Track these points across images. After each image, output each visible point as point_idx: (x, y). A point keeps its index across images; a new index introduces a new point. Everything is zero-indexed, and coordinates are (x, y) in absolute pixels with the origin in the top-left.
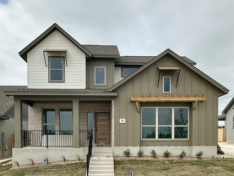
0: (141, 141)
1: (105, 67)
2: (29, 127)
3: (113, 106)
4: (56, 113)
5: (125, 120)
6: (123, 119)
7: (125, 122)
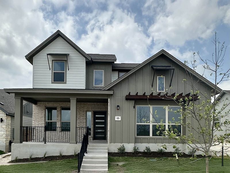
0: (136, 138)
1: (103, 70)
2: (33, 124)
3: (109, 104)
4: (57, 111)
5: (120, 118)
6: (118, 117)
7: (120, 120)
